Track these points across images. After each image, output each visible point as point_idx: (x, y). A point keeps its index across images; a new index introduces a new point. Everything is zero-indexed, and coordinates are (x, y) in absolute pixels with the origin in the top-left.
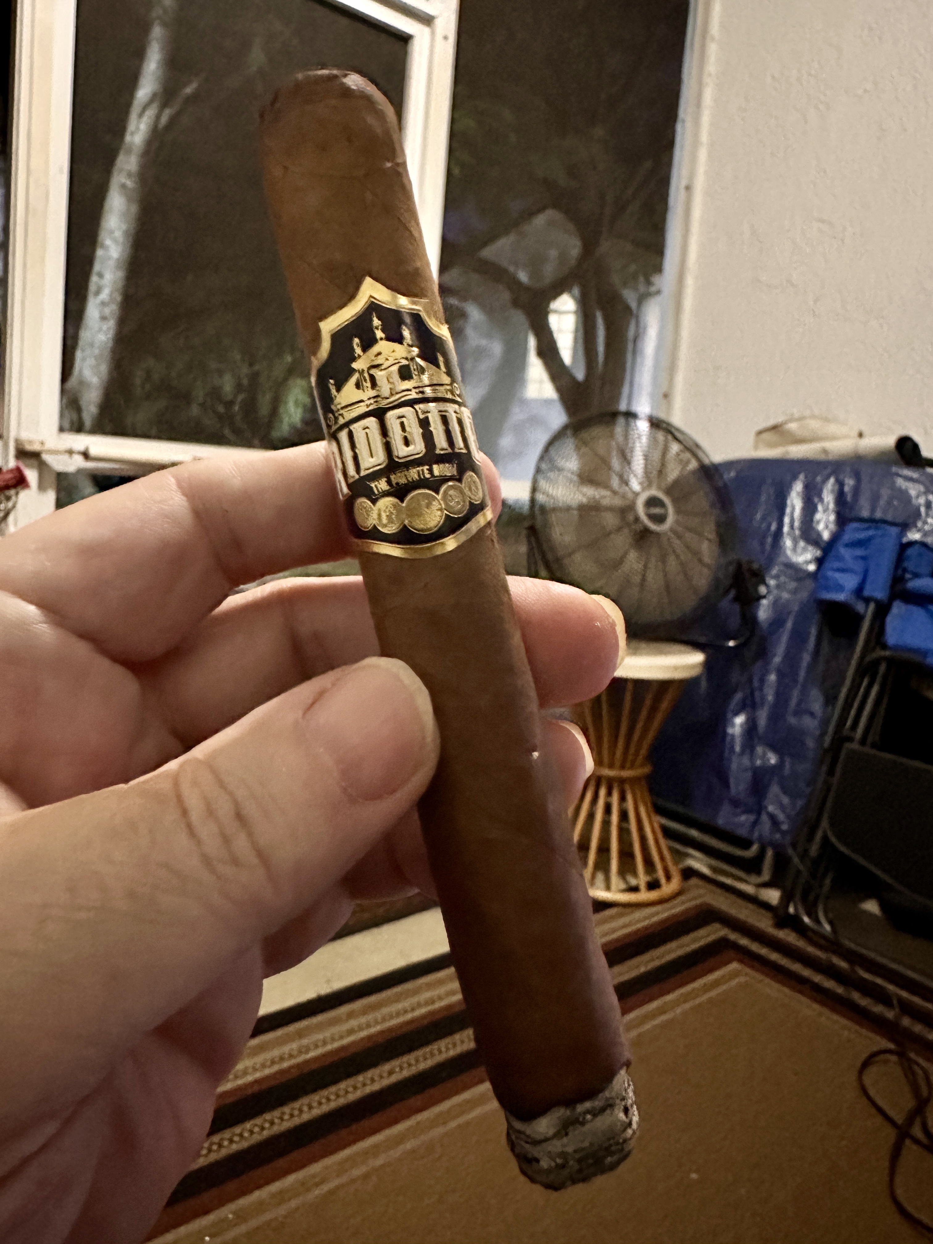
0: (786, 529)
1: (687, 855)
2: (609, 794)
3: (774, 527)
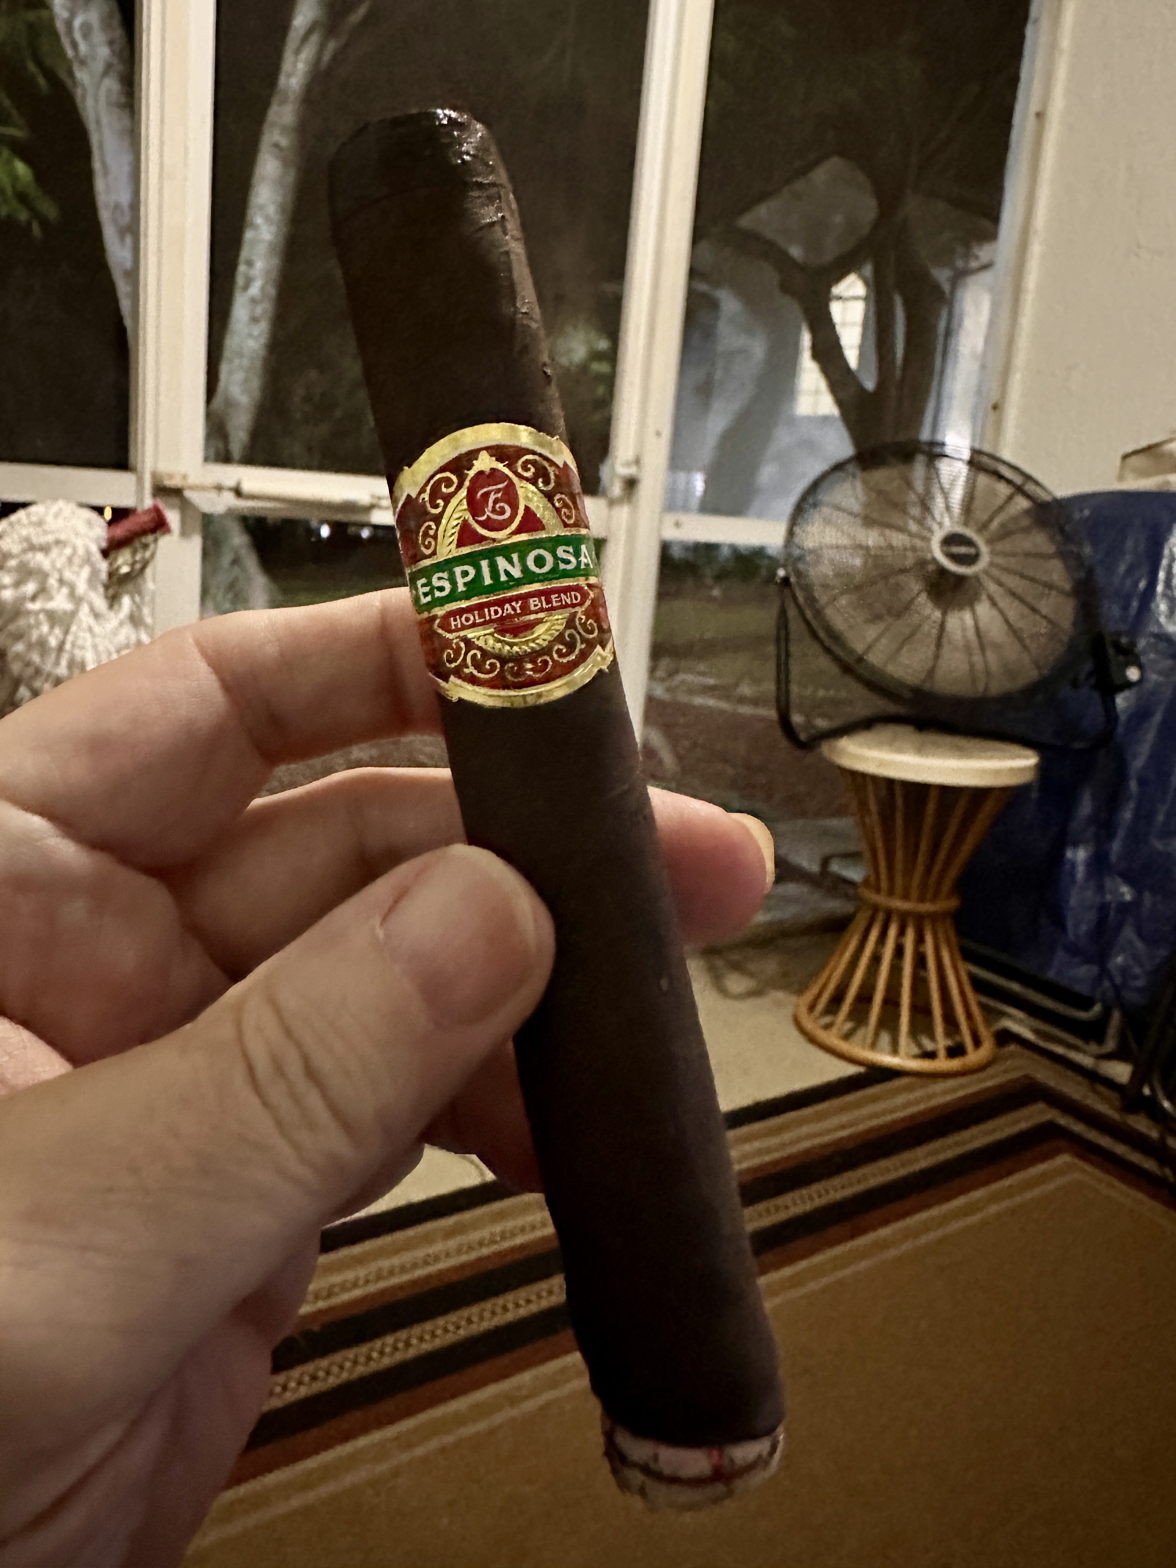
0: (1160, 588)
1: (1003, 1014)
2: (902, 933)
3: (1142, 585)
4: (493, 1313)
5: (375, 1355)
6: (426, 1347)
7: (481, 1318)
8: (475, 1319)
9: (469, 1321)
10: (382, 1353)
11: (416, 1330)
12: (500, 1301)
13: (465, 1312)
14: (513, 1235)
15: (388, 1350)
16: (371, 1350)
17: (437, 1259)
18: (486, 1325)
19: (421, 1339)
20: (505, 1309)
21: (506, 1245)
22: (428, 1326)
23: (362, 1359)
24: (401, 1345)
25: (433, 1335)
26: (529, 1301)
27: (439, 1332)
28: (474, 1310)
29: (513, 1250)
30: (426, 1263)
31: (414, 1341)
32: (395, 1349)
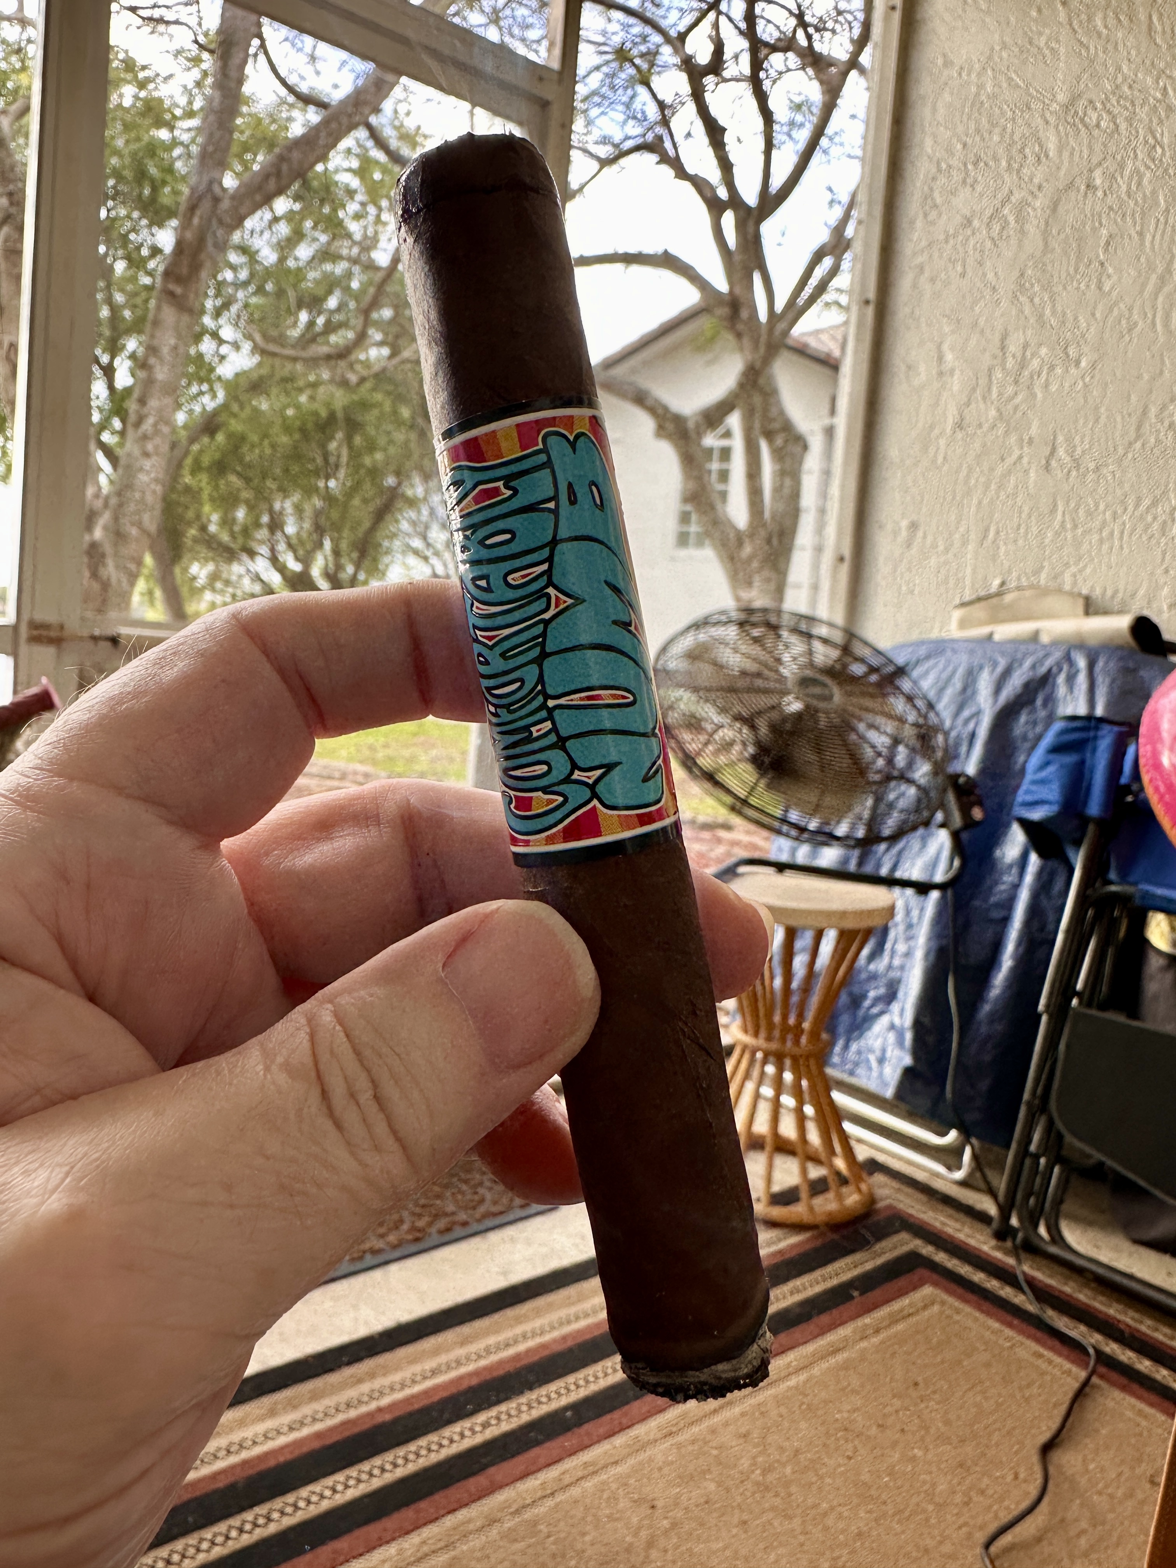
4: (359, 1481)
5: (234, 1534)
6: (288, 1522)
7: (347, 1487)
8: (340, 1488)
9: (334, 1491)
10: (241, 1531)
11: (278, 1503)
12: (366, 1466)
13: (329, 1481)
14: (382, 1394)
15: (248, 1527)
16: (230, 1527)
17: (302, 1424)
18: (351, 1494)
19: (283, 1513)
20: (371, 1475)
21: (373, 1406)
22: (290, 1498)
23: (220, 1539)
24: (261, 1521)
25: (296, 1507)
26: (395, 1465)
27: (302, 1504)
28: (340, 1477)
29: (380, 1410)
30: (291, 1429)
31: (275, 1515)
32: (255, 1525)
